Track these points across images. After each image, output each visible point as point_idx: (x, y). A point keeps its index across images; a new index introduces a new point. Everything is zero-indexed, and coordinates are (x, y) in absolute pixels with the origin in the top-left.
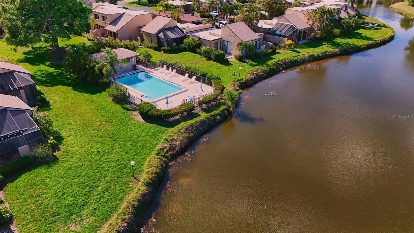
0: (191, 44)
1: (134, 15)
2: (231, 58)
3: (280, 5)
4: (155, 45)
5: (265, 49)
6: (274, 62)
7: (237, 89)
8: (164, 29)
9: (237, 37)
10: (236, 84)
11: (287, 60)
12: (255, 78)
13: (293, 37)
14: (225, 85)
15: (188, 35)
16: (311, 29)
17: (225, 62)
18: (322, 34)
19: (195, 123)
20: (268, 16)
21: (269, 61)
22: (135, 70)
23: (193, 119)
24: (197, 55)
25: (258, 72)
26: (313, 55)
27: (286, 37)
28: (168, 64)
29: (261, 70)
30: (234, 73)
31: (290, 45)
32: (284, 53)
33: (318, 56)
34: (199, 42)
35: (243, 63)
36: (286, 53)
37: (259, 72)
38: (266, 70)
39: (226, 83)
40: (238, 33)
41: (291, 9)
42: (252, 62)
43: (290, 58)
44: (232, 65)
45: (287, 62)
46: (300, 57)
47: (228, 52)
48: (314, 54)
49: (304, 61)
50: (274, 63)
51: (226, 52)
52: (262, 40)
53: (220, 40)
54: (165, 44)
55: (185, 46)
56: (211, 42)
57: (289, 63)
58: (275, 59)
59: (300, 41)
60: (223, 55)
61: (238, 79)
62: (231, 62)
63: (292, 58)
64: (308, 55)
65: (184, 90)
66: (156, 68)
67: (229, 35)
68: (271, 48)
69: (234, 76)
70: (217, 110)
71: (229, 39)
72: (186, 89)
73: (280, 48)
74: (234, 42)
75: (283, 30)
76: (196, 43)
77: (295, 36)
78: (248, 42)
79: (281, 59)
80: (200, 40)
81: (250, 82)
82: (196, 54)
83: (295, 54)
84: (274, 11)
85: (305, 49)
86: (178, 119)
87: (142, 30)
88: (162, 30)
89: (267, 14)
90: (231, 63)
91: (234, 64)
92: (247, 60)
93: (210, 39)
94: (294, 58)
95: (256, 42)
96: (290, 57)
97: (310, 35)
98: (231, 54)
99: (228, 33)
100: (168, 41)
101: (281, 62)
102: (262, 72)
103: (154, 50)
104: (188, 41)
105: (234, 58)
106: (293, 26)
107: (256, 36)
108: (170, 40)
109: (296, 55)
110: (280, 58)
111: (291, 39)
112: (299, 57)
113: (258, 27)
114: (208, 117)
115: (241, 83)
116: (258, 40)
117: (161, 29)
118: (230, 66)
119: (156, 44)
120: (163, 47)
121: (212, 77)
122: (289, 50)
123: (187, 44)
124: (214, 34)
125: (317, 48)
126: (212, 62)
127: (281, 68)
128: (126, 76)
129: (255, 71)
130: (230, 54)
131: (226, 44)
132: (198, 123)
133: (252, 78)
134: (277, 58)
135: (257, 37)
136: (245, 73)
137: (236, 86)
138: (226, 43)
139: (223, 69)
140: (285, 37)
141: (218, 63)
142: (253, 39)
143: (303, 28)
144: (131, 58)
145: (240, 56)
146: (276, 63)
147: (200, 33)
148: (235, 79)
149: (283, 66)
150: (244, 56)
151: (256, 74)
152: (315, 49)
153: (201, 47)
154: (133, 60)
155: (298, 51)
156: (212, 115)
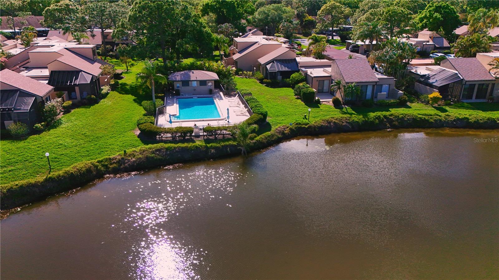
0: (295, 79)
2: (326, 101)
4: (261, 76)
5: (388, 97)
7: (286, 132)
9: (341, 75)
10: (291, 127)
12: (327, 127)
13: (446, 90)
14: (277, 125)
17: (314, 104)
21: (375, 112)
22: (209, 94)
25: (340, 121)
26: (467, 118)
27: (437, 87)
28: (241, 93)
29: (348, 120)
32: (417, 108)
33: (476, 122)
34: (302, 78)
35: (336, 108)
36: (421, 109)
37: (343, 122)
38: (357, 122)
39: (280, 123)
40: (346, 71)
44: (320, 108)
45: (405, 119)
46: (439, 117)
49: (441, 124)
50: (379, 116)
53: (329, 78)
54: (269, 76)
55: (289, 80)
56: (313, 79)
57: (409, 121)
58: (390, 112)
59: (471, 99)
60: (312, 94)
63: (421, 116)
64: (456, 117)
67: (337, 72)
70: (219, 143)
71: (336, 77)
72: (222, 118)
76: (299, 78)
79: (399, 114)
80: (306, 76)
87: (259, 60)
92: (346, 106)
93: (314, 75)
94: (425, 117)
100: (274, 73)
101: (395, 117)
103: (260, 82)
106: (459, 74)
109: (434, 114)
111: (442, 90)
112: (436, 117)
113: (411, 72)
115: (300, 128)
117: (273, 60)
120: (266, 79)
122: (433, 107)
124: (327, 71)
126: (299, 101)
127: (388, 125)
128: (192, 98)
129: (336, 119)
137: (288, 129)
141: (303, 103)
143: (476, 79)
144: (208, 81)
146: (382, 117)
148: (295, 122)
149: (395, 123)
151: (335, 122)
153: (300, 84)
154: (210, 84)
155: (444, 109)
156: (206, 147)
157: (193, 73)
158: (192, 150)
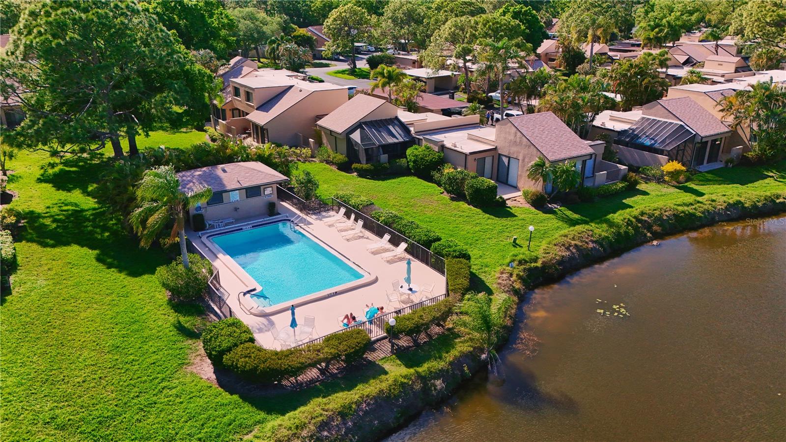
0: (422, 159)
1: (308, 91)
2: (515, 199)
3: (653, 79)
4: (341, 157)
5: (607, 178)
6: (628, 217)
7: (517, 287)
8: (366, 123)
9: (532, 147)
10: (516, 272)
11: (665, 211)
12: (572, 258)
13: (683, 154)
14: (485, 272)
15: (419, 139)
16: (733, 136)
17: (499, 209)
18: (763, 150)
19: (356, 403)
20: (621, 104)
21: (614, 212)
22: (270, 216)
23: (356, 386)
24: (433, 185)
25: (582, 241)
26: (739, 202)
27: (665, 152)
28: (350, 205)
29: (592, 236)
30: (515, 239)
31: (674, 174)
32: (657, 193)
33: (754, 206)
34: (439, 156)
35: (544, 213)
36: (663, 193)
37: (586, 243)
38: (607, 237)
39: (487, 266)
40: (538, 138)
41: (678, 87)
42: (569, 213)
43: (675, 207)
44: (516, 216)
45: (665, 218)
46: (702, 205)
47: (509, 183)
48: (742, 199)
49: (713, 219)
50: (629, 220)
51: (505, 182)
52: (599, 158)
53: (492, 153)
54: (363, 157)
55: (408, 162)
56: (468, 157)
57: (671, 220)
58: (632, 207)
59: (702, 164)
60: (493, 190)
61: (524, 260)
62: (514, 209)
63: (680, 208)
64: (725, 202)
65: (367, 279)
66: (324, 214)
67: (515, 142)
68: (624, 179)
69: (514, 246)
70: (440, 358)
71: (513, 151)
72: (373, 278)
73: (647, 180)
74: (526, 160)
75: (657, 135)
76: (433, 158)
77: (690, 152)
78: (564, 160)
79: (650, 210)
80: (443, 150)
81: (557, 269)
82: (430, 184)
83: (689, 198)
84: (637, 93)
85: (716, 186)
86: (312, 381)
87: (319, 123)
88: (359, 125)
89: (618, 98)
90: (513, 211)
91: (518, 215)
92: (556, 206)
93: (467, 150)
94: (686, 208)
95: (584, 162)
96: (675, 205)
97: (730, 152)
98: (516, 188)
99: (512, 137)
100: (370, 150)
101: (650, 216)
102: (593, 242)
103: (338, 169)
104: (416, 152)
105: (523, 197)
106: (686, 126)
107: (584, 147)
108: (374, 149)
109: (691, 201)
110: (645, 207)
111: (679, 158)
112: (700, 207)
113: (594, 126)
114: (406, 381)
115: (530, 270)
116: (588, 157)
117: (358, 123)
118: (509, 219)
119: (344, 156)
120: (356, 163)
121: (447, 250)
122: (673, 186)
123: (413, 159)
124: (480, 139)
125: (749, 185)
126: (463, 205)
127: (649, 234)
128: (242, 229)
129: (573, 238)
130: (512, 188)
131: (507, 164)
132: (368, 404)
133: (563, 256)
134: (638, 205)
135: (585, 151)
136: (544, 242)
137: (514, 278)
138: (505, 160)
139: (487, 225)
140: (661, 152)
141: (478, 210)
142: (574, 154)
143: (712, 133)
144: (264, 187)
145: (537, 196)
146: (634, 220)
147: (447, 135)
148: (514, 258)
149: (655, 228)
150: (549, 195)
151: (576, 245)
152: (744, 187)
153: (443, 168)
154: (268, 191)
155: (696, 190)
156: (419, 376)
157: (224, 171)
158: (396, 397)
